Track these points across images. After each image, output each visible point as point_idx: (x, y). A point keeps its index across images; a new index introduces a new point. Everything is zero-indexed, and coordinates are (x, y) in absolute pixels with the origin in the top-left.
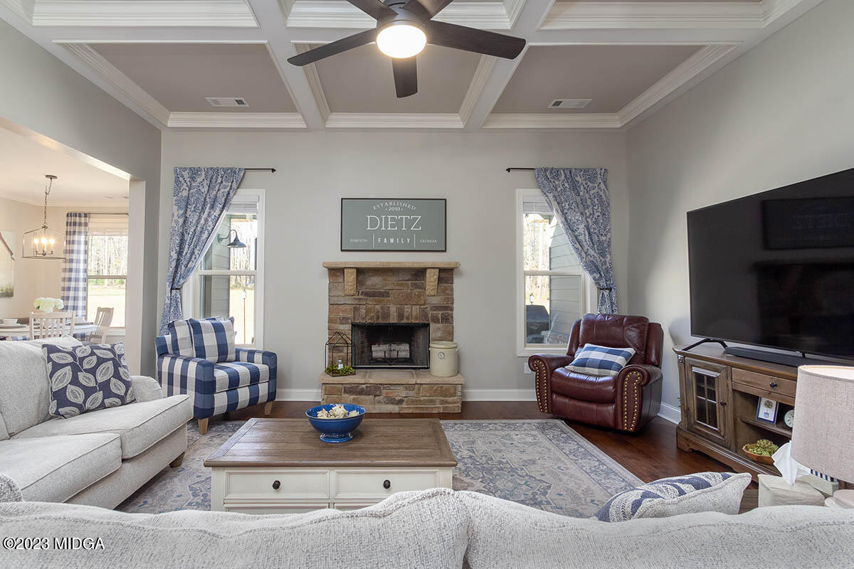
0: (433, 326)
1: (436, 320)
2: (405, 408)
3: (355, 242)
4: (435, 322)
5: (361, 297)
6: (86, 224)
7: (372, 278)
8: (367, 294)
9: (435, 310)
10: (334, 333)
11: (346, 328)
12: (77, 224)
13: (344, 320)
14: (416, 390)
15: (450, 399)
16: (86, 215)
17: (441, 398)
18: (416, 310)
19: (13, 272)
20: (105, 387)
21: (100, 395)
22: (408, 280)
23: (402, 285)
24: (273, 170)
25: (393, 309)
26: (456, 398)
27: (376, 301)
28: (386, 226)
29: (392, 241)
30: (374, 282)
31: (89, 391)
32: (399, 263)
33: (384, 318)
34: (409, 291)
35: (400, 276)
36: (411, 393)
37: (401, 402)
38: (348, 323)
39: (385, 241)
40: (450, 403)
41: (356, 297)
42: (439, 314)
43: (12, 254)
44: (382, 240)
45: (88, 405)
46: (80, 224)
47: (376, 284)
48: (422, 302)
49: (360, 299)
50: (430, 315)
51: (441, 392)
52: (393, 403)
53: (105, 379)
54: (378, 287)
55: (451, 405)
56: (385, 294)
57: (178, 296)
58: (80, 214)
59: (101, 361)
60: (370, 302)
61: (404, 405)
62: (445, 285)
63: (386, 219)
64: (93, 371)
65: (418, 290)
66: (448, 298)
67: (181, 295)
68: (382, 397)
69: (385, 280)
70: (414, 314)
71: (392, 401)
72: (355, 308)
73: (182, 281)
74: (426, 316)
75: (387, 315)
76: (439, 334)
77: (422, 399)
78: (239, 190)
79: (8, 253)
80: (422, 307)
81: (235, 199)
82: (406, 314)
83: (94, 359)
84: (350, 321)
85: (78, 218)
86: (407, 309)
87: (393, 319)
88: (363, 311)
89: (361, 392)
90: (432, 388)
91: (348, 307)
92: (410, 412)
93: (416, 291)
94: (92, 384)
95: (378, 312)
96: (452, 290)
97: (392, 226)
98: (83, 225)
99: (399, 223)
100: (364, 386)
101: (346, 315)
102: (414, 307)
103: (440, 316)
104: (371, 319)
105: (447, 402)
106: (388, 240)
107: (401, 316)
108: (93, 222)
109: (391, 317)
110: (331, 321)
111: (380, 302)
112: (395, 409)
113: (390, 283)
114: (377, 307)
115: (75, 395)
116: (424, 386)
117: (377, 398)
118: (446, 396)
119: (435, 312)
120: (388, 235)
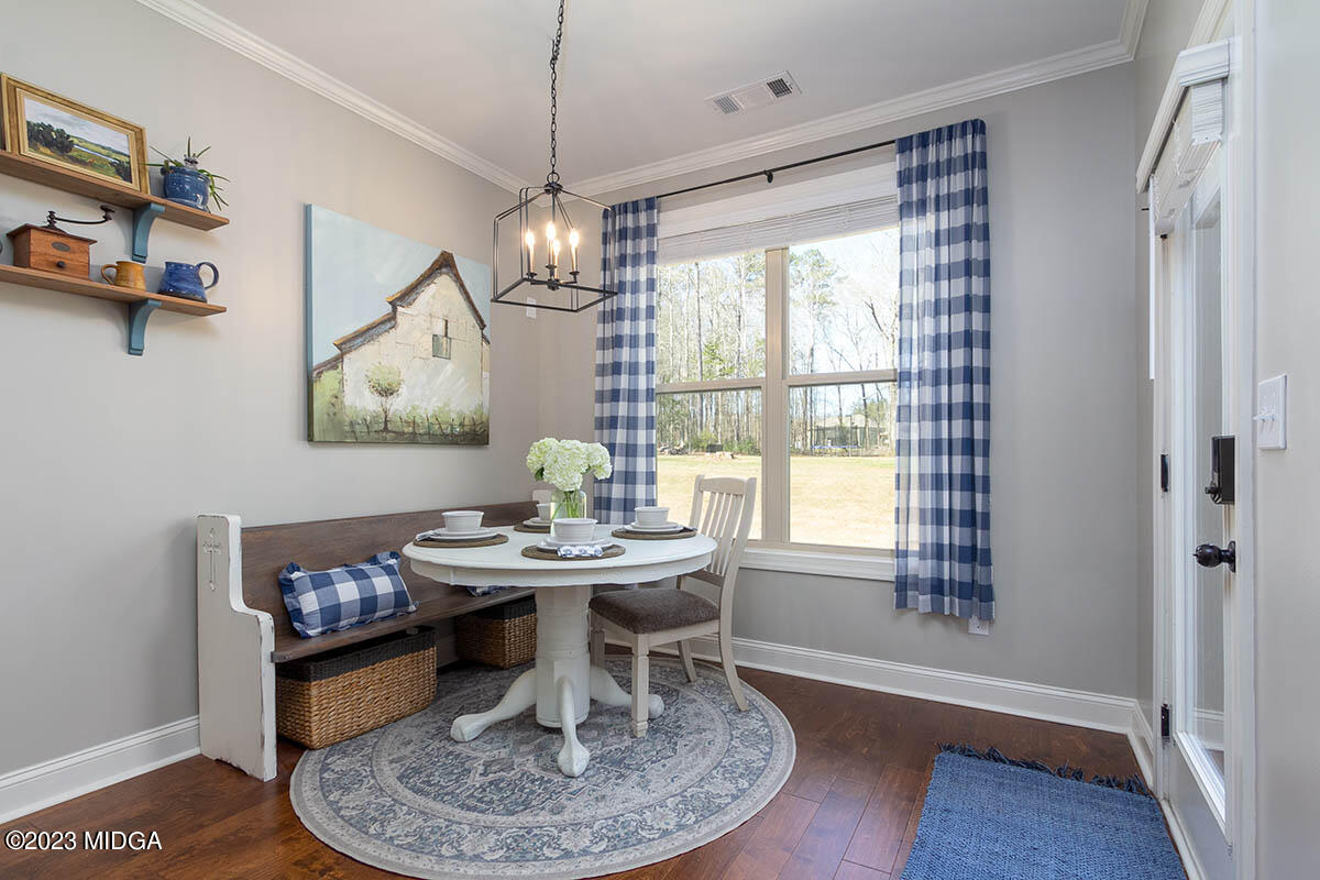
6: (652, 230)
12: (630, 234)
16: (651, 204)
19: (486, 374)
43: (483, 326)
46: (637, 234)
58: (635, 204)
79: (472, 321)
85: (630, 216)
98: (644, 232)
108: (671, 222)
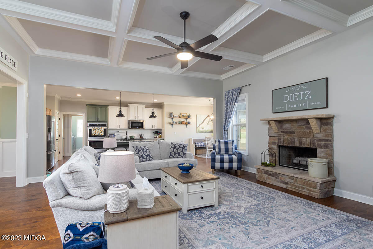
0: (319, 150)
1: (321, 147)
2: (289, 187)
3: (278, 108)
4: (320, 148)
5: (281, 133)
7: (286, 125)
8: (284, 132)
9: (319, 141)
10: (270, 149)
11: (275, 147)
13: (274, 144)
14: (294, 180)
15: (313, 189)
17: (308, 187)
18: (308, 140)
20: (179, 153)
21: (177, 155)
22: (304, 125)
23: (300, 128)
24: (250, 85)
25: (296, 139)
26: (317, 190)
27: (288, 136)
28: (292, 99)
29: (295, 106)
30: (287, 126)
31: (175, 154)
32: (291, 117)
33: (292, 144)
34: (305, 131)
35: (300, 123)
36: (292, 181)
37: (287, 184)
38: (276, 145)
39: (292, 106)
40: (312, 191)
41: (279, 133)
42: (323, 143)
44: (291, 106)
45: (175, 157)
47: (288, 127)
48: (312, 136)
49: (281, 134)
50: (317, 144)
51: (307, 184)
52: (283, 183)
53: (180, 151)
54: (288, 129)
55: (313, 193)
56: (293, 132)
57: (226, 132)
59: (180, 147)
60: (286, 136)
61: (289, 186)
62: (327, 127)
63: (292, 96)
64: (177, 149)
65: (309, 130)
66: (328, 135)
67: (228, 132)
68: (279, 179)
69: (292, 125)
70: (307, 142)
71: (283, 182)
72: (279, 138)
73: (227, 128)
74: (314, 144)
75: (293, 142)
76: (323, 155)
77: (297, 185)
78: (240, 95)
80: (313, 139)
81: (239, 99)
82: (303, 142)
83: (179, 146)
84: (276, 144)
86: (304, 140)
87: (297, 145)
88: (282, 140)
89: (270, 175)
90: (303, 181)
91: (276, 138)
92: (291, 189)
93: (308, 131)
94: (177, 152)
95: (289, 141)
96: (332, 130)
97: (295, 98)
99: (299, 96)
100: (271, 172)
101: (275, 141)
102: (308, 139)
103: (322, 145)
104: (286, 144)
105: (311, 191)
106: (294, 106)
107: (301, 143)
109: (295, 143)
110: (269, 143)
111: (290, 136)
112: (284, 186)
113: (295, 126)
114: (289, 138)
115: (173, 154)
116: (299, 179)
117: (277, 179)
118: (310, 187)
119: (320, 142)
120: (293, 103)
